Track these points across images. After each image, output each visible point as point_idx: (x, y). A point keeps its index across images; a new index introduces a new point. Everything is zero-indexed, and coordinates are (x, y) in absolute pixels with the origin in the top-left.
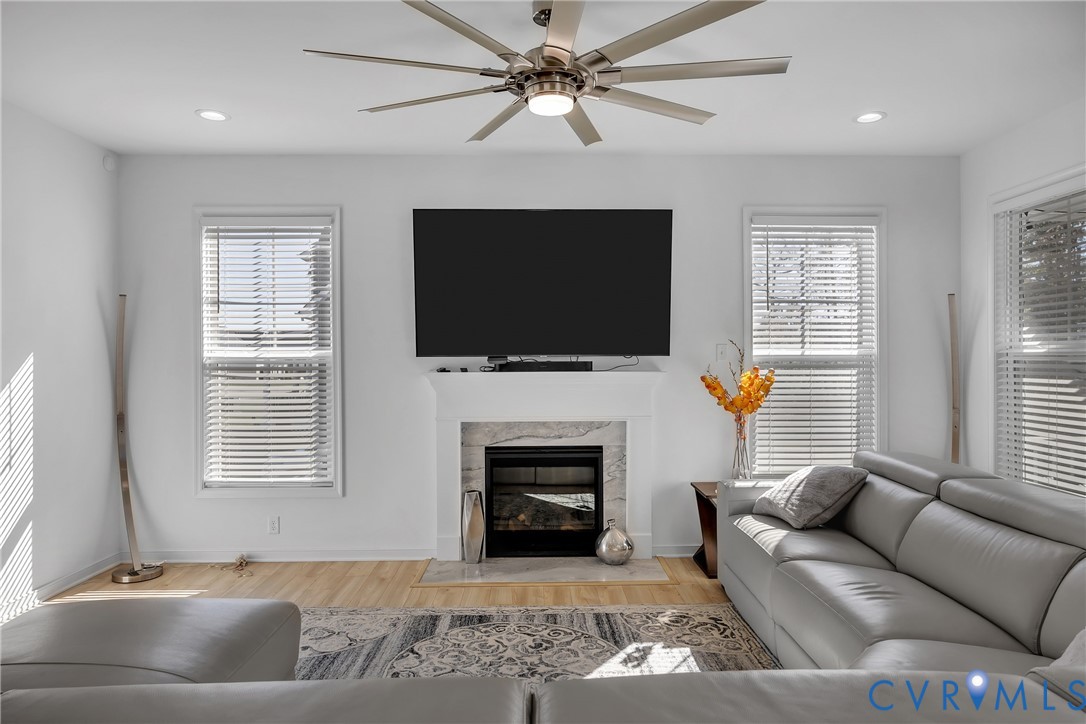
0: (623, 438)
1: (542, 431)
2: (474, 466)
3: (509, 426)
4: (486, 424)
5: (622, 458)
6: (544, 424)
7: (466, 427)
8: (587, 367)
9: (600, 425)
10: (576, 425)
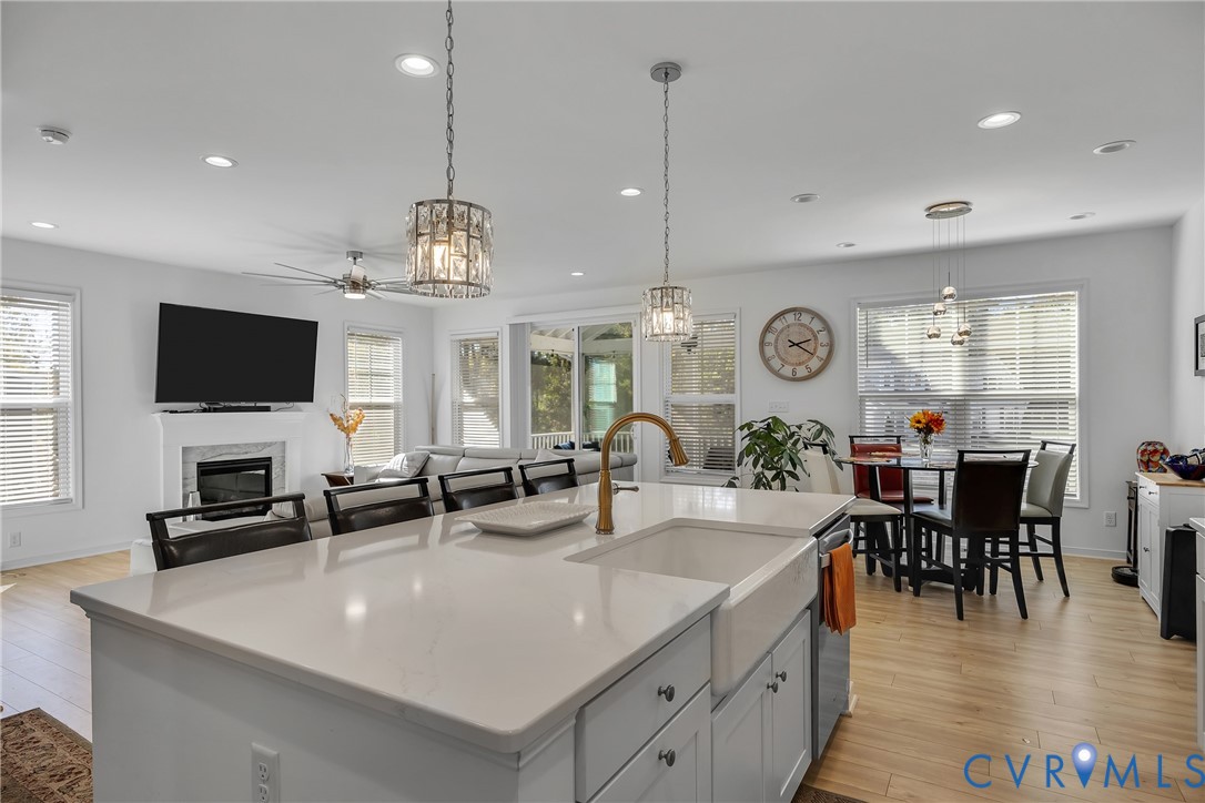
0: (284, 451)
1: (235, 450)
2: (189, 476)
3: (213, 448)
4: (198, 448)
5: (283, 463)
6: (236, 445)
7: (185, 450)
8: (267, 409)
9: (270, 444)
10: (256, 445)
